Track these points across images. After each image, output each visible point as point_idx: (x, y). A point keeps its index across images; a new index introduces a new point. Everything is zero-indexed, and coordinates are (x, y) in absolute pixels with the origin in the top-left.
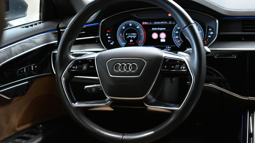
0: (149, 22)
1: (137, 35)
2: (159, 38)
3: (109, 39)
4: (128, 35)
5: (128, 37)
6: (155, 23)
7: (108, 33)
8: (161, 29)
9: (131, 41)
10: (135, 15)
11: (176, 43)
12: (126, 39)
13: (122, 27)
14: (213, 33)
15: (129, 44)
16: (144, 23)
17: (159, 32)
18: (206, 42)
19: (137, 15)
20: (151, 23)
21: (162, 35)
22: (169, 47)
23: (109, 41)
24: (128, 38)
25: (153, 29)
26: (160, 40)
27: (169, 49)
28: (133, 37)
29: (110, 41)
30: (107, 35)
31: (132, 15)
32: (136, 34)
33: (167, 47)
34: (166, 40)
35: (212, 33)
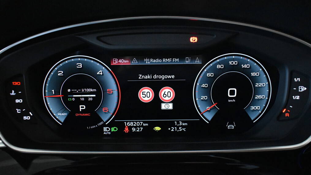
0: (131, 60)
1: (98, 93)
2: (157, 101)
3: (19, 106)
4: (72, 93)
5: (72, 98)
6: (148, 62)
7: (16, 89)
8: (163, 77)
9: (82, 107)
10: (92, 40)
11: (200, 112)
12: (69, 104)
13: (57, 73)
14: (305, 89)
15: (77, 115)
16: (115, 62)
17: (157, 87)
18: (286, 112)
19: (98, 38)
20: (135, 62)
21: (166, 93)
22: (183, 122)
23: (18, 111)
24: (74, 99)
25: (141, 77)
26: (160, 106)
27: (183, 127)
28: (86, 98)
29: (22, 111)
30: (13, 93)
31: (83, 38)
32: (95, 90)
33: (178, 123)
34: (174, 106)
35: (303, 89)
